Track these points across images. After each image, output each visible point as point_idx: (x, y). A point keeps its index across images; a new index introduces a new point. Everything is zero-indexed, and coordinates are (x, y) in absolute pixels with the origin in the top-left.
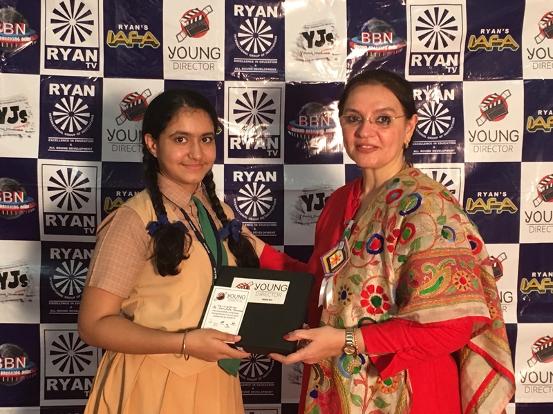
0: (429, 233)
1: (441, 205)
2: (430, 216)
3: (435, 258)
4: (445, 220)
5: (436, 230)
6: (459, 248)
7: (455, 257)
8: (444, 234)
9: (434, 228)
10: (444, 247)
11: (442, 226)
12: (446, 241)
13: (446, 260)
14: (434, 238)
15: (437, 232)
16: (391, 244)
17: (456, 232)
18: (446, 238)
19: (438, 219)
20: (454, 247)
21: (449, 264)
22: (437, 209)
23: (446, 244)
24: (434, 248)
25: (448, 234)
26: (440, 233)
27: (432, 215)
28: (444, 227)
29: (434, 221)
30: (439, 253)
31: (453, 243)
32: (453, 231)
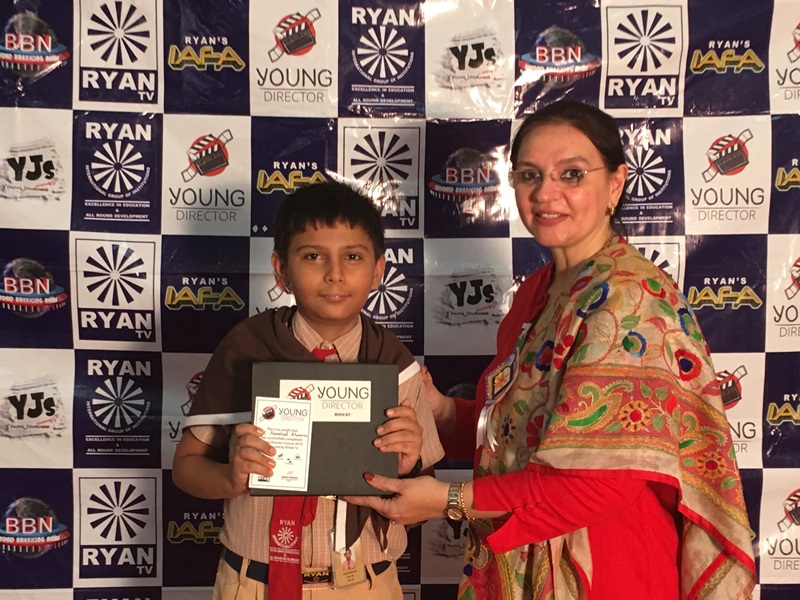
0: (603, 339)
1: (638, 300)
2: (612, 314)
3: (603, 377)
4: (638, 323)
5: (616, 336)
6: (646, 368)
7: (635, 380)
8: (627, 344)
9: (613, 332)
10: (621, 362)
11: (627, 332)
12: (627, 354)
13: (618, 383)
14: (608, 348)
15: (615, 340)
16: (559, 357)
17: (648, 343)
18: (628, 351)
19: (624, 320)
20: (639, 365)
21: (622, 389)
22: (630, 304)
23: (624, 359)
24: (606, 361)
25: (632, 345)
26: (620, 341)
27: (616, 314)
28: (631, 333)
29: (616, 321)
30: (609, 371)
31: (639, 359)
32: (643, 340)
